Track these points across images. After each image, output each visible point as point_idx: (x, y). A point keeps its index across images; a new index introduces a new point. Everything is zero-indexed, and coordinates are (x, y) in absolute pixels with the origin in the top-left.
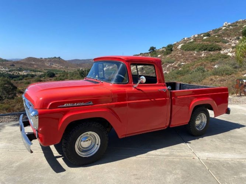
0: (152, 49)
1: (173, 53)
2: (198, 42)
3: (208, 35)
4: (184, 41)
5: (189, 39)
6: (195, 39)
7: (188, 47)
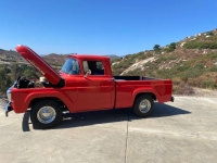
0: (157, 47)
1: (176, 51)
2: (201, 40)
3: (211, 34)
4: (187, 40)
5: (192, 37)
6: (198, 38)
7: (190, 45)
